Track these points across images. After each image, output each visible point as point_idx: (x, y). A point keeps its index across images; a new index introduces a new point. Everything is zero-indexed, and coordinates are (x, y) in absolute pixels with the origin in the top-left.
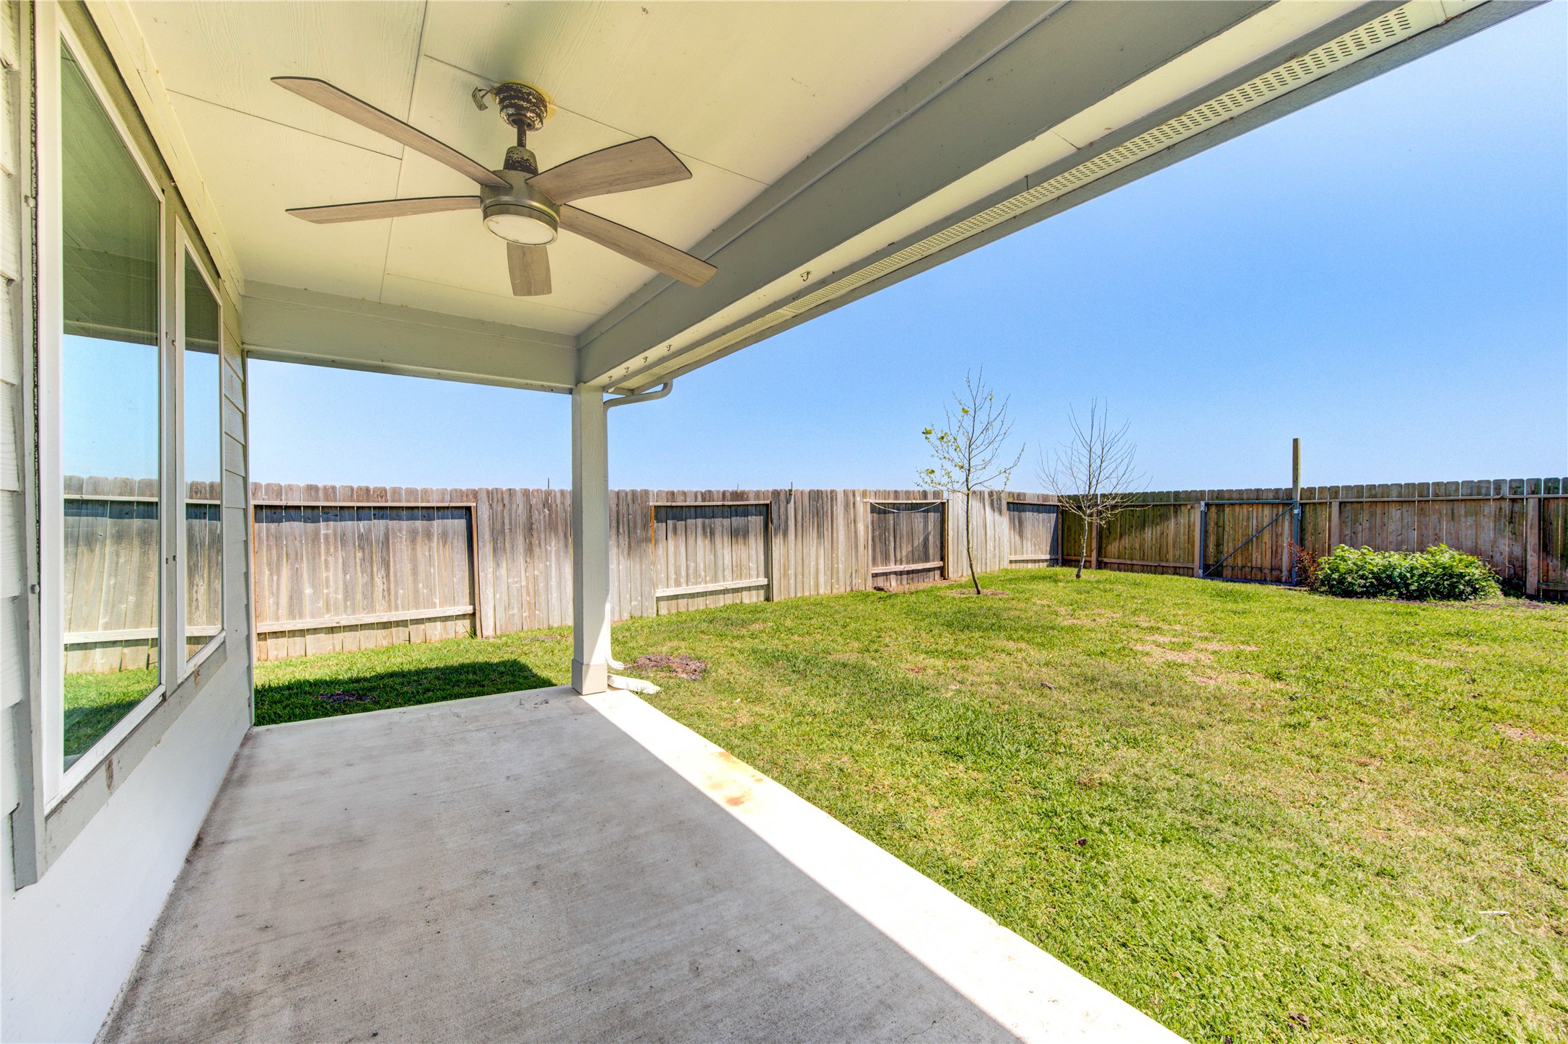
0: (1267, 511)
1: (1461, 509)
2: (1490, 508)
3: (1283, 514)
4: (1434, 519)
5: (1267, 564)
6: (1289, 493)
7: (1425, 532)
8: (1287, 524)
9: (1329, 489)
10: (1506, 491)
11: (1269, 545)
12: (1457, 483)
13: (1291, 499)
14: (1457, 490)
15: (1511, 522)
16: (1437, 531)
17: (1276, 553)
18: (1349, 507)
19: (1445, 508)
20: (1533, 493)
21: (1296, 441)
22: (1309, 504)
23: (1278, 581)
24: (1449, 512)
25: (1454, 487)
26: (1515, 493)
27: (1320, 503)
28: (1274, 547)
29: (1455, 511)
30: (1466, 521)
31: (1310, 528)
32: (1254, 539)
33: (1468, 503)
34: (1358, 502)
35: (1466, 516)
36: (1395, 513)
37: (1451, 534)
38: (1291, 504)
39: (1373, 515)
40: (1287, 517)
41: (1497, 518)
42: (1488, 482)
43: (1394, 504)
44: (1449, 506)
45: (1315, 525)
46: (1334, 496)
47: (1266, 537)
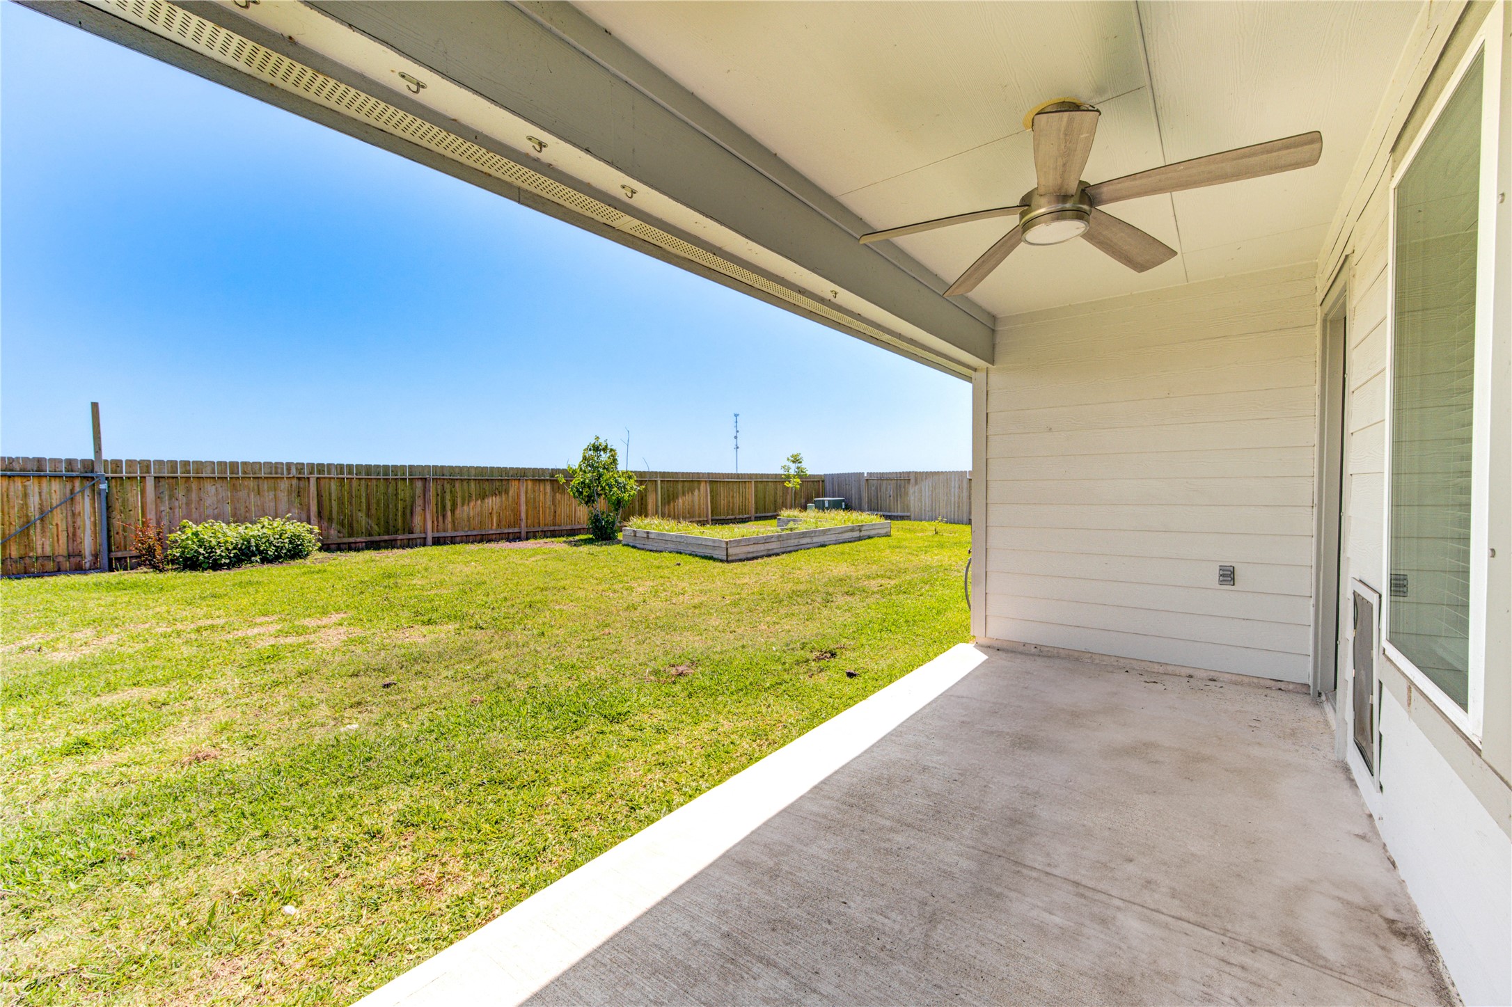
0: (56, 485)
1: (265, 486)
2: (284, 485)
3: (82, 491)
4: (242, 494)
5: (62, 549)
6: (89, 466)
7: (238, 506)
8: (87, 501)
9: (140, 462)
10: (294, 471)
11: (62, 526)
12: (260, 463)
13: (92, 471)
14: (260, 469)
15: (299, 496)
16: (247, 504)
17: (73, 536)
18: (163, 482)
19: (252, 483)
20: (311, 473)
21: (95, 406)
22: (116, 478)
23: (79, 569)
24: (256, 488)
25: (258, 466)
26: (300, 473)
27: (129, 478)
28: (71, 530)
29: (261, 487)
30: (268, 496)
31: (117, 505)
32: (38, 522)
33: (269, 480)
34: (173, 478)
35: (268, 491)
36: (210, 488)
37: (257, 505)
38: (93, 478)
39: (189, 490)
40: (88, 492)
41: (290, 493)
42: (282, 464)
43: (209, 480)
44: (256, 482)
45: (124, 501)
46: (145, 470)
47: (59, 518)
